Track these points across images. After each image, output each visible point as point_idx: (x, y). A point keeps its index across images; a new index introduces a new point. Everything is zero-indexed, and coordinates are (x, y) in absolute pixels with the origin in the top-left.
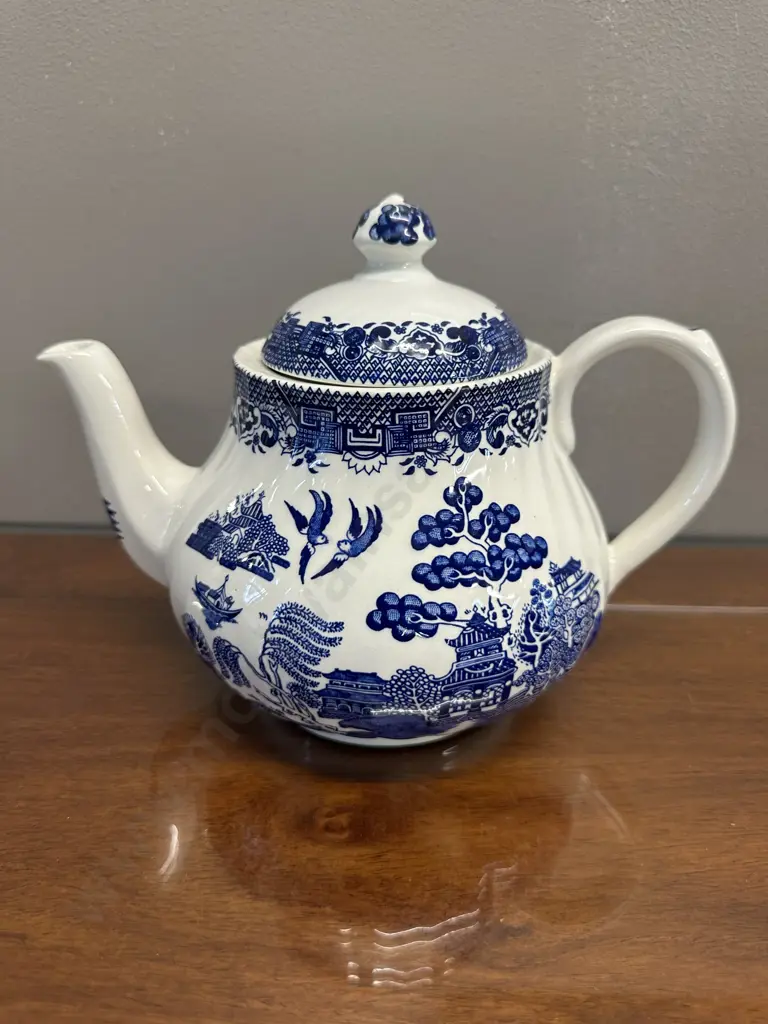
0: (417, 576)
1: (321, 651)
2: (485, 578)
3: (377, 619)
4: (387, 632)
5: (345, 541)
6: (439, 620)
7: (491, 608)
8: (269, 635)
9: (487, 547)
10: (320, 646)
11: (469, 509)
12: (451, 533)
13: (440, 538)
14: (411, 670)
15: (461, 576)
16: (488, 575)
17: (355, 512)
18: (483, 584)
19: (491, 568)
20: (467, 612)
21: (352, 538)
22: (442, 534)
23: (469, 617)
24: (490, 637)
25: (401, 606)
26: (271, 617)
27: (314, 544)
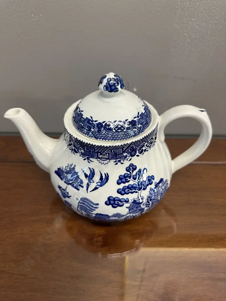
0: (119, 192)
1: (93, 209)
2: (137, 191)
3: (108, 203)
4: (110, 206)
5: (99, 182)
6: (124, 202)
7: (138, 198)
8: (79, 204)
9: (138, 182)
10: (93, 208)
11: (133, 172)
12: (128, 179)
13: (125, 181)
14: (117, 213)
15: (130, 191)
16: (138, 190)
17: (101, 174)
18: (136, 192)
19: (138, 188)
20: (132, 200)
21: (101, 181)
22: (125, 180)
23: (132, 201)
24: (138, 205)
25: (114, 200)
26: (79, 200)
27: (90, 182)
